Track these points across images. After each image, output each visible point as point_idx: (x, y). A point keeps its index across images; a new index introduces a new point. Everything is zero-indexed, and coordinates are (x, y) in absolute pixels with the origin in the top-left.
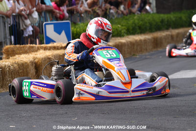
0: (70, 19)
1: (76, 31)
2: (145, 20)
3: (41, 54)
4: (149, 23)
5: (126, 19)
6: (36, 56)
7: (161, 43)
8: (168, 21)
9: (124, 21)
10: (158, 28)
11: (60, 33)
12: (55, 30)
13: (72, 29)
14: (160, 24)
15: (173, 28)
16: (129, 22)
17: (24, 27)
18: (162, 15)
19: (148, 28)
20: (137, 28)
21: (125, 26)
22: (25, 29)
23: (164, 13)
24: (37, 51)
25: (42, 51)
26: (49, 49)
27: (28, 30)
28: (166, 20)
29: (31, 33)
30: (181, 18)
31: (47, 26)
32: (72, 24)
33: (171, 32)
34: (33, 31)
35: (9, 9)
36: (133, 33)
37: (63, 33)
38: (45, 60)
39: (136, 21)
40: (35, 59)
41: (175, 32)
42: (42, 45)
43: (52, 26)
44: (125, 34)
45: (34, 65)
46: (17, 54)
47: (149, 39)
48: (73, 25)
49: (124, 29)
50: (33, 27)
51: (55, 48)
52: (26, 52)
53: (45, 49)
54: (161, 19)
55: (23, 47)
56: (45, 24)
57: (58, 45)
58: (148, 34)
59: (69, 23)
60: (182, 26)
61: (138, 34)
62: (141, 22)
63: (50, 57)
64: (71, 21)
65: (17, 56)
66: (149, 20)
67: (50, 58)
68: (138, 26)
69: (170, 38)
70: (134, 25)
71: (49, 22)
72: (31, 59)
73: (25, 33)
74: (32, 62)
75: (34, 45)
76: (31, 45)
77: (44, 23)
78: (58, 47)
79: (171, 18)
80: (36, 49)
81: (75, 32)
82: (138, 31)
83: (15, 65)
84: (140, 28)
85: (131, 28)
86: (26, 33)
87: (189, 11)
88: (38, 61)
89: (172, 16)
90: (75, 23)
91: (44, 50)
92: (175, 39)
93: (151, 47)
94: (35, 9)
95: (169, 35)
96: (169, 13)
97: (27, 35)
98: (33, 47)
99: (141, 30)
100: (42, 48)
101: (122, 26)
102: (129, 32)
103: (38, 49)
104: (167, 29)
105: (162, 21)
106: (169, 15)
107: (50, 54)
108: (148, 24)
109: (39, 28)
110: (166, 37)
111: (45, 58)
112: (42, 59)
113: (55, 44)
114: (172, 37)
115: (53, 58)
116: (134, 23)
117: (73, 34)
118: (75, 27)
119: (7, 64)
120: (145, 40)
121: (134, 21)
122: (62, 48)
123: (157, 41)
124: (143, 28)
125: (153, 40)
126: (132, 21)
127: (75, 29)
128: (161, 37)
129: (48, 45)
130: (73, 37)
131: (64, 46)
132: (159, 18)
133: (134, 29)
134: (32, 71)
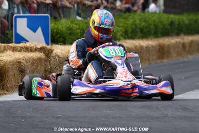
0: (49, 12)
2: (150, 21)
3: (9, 56)
4: (154, 25)
5: (124, 18)
7: (169, 52)
8: (179, 24)
9: (121, 20)
10: (166, 33)
11: (34, 30)
12: (29, 27)
13: (51, 25)
14: (169, 27)
15: (185, 34)
16: (128, 22)
18: (172, 16)
19: (153, 32)
20: (138, 30)
21: (122, 27)
23: (175, 13)
24: (2, 52)
25: (9, 52)
26: (20, 51)
28: (177, 23)
31: (18, 19)
32: (51, 19)
33: (183, 39)
36: (133, 38)
37: (39, 30)
38: (14, 64)
39: (138, 22)
41: (188, 39)
42: (10, 45)
43: (25, 20)
44: (121, 37)
47: (153, 46)
48: (53, 20)
49: (121, 31)
51: (27, 49)
53: (14, 49)
54: (170, 20)
56: (16, 17)
57: (32, 46)
58: (151, 39)
59: (47, 16)
61: (139, 38)
62: (144, 23)
63: (21, 60)
64: (51, 16)
66: (154, 21)
67: (20, 62)
68: (140, 29)
69: (181, 45)
70: (134, 26)
71: (22, 15)
77: (14, 16)
78: (31, 47)
79: (183, 21)
80: (2, 49)
81: (55, 31)
82: (139, 34)
84: (142, 30)
85: (130, 30)
88: (4, 65)
89: (185, 18)
91: (13, 51)
92: (187, 49)
93: (155, 57)
95: (180, 43)
96: (181, 13)
99: (144, 33)
100: (10, 48)
101: (119, 27)
102: (128, 35)
103: (5, 49)
104: (178, 35)
105: (172, 24)
107: (21, 56)
108: (152, 27)
109: (8, 20)
110: (176, 46)
113: (28, 44)
114: (184, 45)
115: (23, 61)
116: (134, 23)
118: (56, 24)
120: (147, 47)
121: (135, 21)
122: (36, 50)
123: (163, 49)
124: (146, 30)
125: (158, 48)
126: (131, 20)
127: (56, 26)
128: (169, 45)
129: (18, 45)
130: (52, 36)
131: (39, 46)
132: (168, 18)
133: (134, 31)
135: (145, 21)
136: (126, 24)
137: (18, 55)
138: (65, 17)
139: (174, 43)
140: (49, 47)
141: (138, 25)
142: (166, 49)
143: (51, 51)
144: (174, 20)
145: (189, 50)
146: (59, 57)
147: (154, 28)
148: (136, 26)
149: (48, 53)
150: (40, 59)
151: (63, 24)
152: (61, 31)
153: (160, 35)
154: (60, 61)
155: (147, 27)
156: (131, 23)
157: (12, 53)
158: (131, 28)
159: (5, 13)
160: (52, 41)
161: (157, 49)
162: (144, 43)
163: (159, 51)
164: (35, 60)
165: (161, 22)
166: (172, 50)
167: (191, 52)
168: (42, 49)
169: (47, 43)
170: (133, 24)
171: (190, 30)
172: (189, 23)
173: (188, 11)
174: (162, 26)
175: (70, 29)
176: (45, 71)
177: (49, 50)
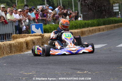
1: (46, 28)
3: (29, 38)
4: (79, 24)
7: (85, 33)
10: (84, 27)
11: (38, 29)
12: (36, 28)
13: (44, 27)
14: (84, 25)
15: (90, 27)
17: (22, 26)
18: (85, 21)
19: (79, 27)
23: (86, 20)
24: (27, 37)
25: (29, 37)
26: (33, 36)
28: (87, 23)
29: (25, 29)
30: (94, 22)
31: (32, 26)
34: (26, 28)
35: (15, 18)
36: (72, 29)
37: (40, 28)
38: (31, 41)
39: (74, 24)
40: (26, 40)
43: (35, 25)
45: (26, 43)
46: (18, 38)
47: (79, 32)
48: (44, 25)
50: (26, 27)
51: (35, 35)
52: (22, 37)
53: (31, 36)
55: (21, 35)
56: (31, 25)
58: (79, 29)
59: (42, 24)
60: (95, 26)
61: (74, 29)
65: (18, 39)
66: (79, 23)
69: (89, 31)
71: (33, 24)
72: (24, 40)
74: (24, 42)
75: (26, 34)
79: (89, 22)
82: (74, 28)
83: (17, 43)
84: (75, 27)
87: (97, 19)
89: (90, 22)
92: (91, 32)
94: (27, 18)
97: (23, 30)
98: (25, 35)
99: (76, 27)
100: (29, 35)
102: (70, 29)
103: (28, 36)
104: (88, 27)
105: (85, 24)
106: (88, 21)
108: (79, 25)
110: (87, 31)
112: (29, 40)
113: (35, 34)
114: (90, 30)
115: (34, 40)
117: (44, 29)
119: (13, 42)
120: (77, 32)
122: (38, 35)
124: (76, 26)
125: (81, 32)
129: (32, 34)
130: (44, 31)
131: (39, 34)
133: (72, 27)
134: (25, 46)
135: (76, 23)
137: (32, 38)
138: (48, 24)
140: (43, 34)
142: (84, 32)
143: (43, 36)
146: (46, 37)
148: (73, 25)
149: (42, 36)
150: (40, 38)
151: (48, 26)
153: (81, 28)
154: (47, 39)
159: (28, 23)
162: (76, 31)
163: (81, 33)
164: (38, 39)
165: (82, 23)
166: (86, 32)
168: (40, 35)
171: (92, 25)
173: (91, 19)
174: (82, 25)
175: (50, 28)
176: (42, 42)
177: (43, 35)
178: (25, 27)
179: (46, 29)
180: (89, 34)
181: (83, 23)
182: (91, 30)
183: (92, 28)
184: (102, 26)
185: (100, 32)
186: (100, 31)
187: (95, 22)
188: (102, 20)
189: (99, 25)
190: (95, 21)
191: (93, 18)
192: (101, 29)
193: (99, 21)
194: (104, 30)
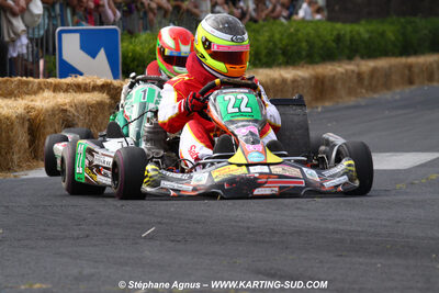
1: (134, 51)
3: (45, 100)
4: (307, 41)
6: (31, 104)
7: (334, 89)
8: (352, 39)
10: (329, 56)
11: (94, 57)
12: (83, 47)
13: (124, 46)
14: (334, 45)
15: (362, 57)
16: (261, 38)
17: (12, 35)
18: (339, 26)
19: (304, 53)
20: (279, 51)
22: (13, 41)
23: (344, 22)
24: (35, 93)
25: (47, 94)
26: (66, 91)
27: (19, 44)
28: (348, 37)
30: (382, 34)
31: (64, 36)
32: (122, 34)
33: (358, 66)
36: (268, 65)
37: (102, 54)
38: (54, 115)
39: (277, 36)
40: (28, 109)
41: (367, 65)
42: (50, 80)
43: (77, 36)
45: (27, 125)
47: (304, 79)
51: (79, 88)
53: (56, 88)
54: (335, 33)
55: (5, 82)
56: (62, 32)
57: (88, 81)
58: (302, 67)
59: (116, 30)
60: (385, 53)
61: (279, 65)
63: (67, 107)
64: (124, 29)
66: (308, 34)
67: (66, 110)
68: (281, 49)
69: (355, 80)
70: (271, 44)
71: (71, 28)
72: (21, 111)
73: (11, 49)
74: (21, 118)
75: (30, 79)
76: (24, 78)
77: (58, 30)
78: (86, 84)
79: (359, 34)
80: (35, 87)
81: (130, 54)
82: (281, 59)
84: (284, 52)
85: (264, 52)
86: (14, 51)
87: (402, 20)
88: (37, 116)
89: (362, 29)
90: (131, 33)
91: (54, 91)
92: (366, 83)
95: (353, 72)
96: (356, 21)
97: (15, 55)
98: (27, 83)
99: (290, 57)
100: (48, 86)
102: (260, 60)
103: (40, 88)
104: (350, 58)
105: (338, 39)
106: (355, 26)
107: (67, 101)
108: (304, 44)
111: (53, 110)
112: (47, 111)
113: (80, 79)
114: (360, 76)
115: (72, 110)
116: (271, 39)
117: (125, 57)
118: (131, 43)
120: (294, 81)
121: (273, 36)
122: (95, 88)
123: (323, 83)
124: (291, 51)
126: (267, 34)
127: (131, 47)
128: (334, 76)
129: (63, 80)
130: (124, 64)
131: (100, 82)
132: (332, 30)
133: (270, 53)
134: (22, 137)
136: (258, 40)
137: (63, 99)
139: (342, 74)
140: (116, 83)
141: (278, 42)
142: (327, 83)
144: (343, 32)
145: (370, 85)
147: (307, 48)
148: (275, 44)
149: (116, 94)
150: (100, 104)
152: (140, 55)
153: (317, 60)
155: (294, 45)
156: (267, 38)
157: (53, 94)
158: (266, 48)
160: (123, 72)
161: (313, 83)
162: (288, 74)
163: (316, 86)
164: (90, 106)
165: (319, 37)
166: (339, 86)
167: (372, 89)
168: (104, 88)
169: (116, 77)
170: (270, 41)
171: (371, 50)
172: (370, 38)
173: (370, 16)
174: (321, 44)
177: (117, 89)
178: (25, 40)
179: (134, 59)
180: (351, 92)
181: (329, 37)
182: (366, 77)
183: (371, 64)
184: (423, 53)
185: (413, 87)
186: (411, 82)
187: (390, 35)
188: (423, 25)
189: (407, 49)
190: (390, 29)
191: (381, 11)
192: (416, 70)
193: (410, 28)
194: (431, 78)
